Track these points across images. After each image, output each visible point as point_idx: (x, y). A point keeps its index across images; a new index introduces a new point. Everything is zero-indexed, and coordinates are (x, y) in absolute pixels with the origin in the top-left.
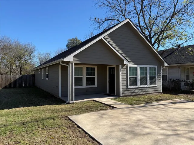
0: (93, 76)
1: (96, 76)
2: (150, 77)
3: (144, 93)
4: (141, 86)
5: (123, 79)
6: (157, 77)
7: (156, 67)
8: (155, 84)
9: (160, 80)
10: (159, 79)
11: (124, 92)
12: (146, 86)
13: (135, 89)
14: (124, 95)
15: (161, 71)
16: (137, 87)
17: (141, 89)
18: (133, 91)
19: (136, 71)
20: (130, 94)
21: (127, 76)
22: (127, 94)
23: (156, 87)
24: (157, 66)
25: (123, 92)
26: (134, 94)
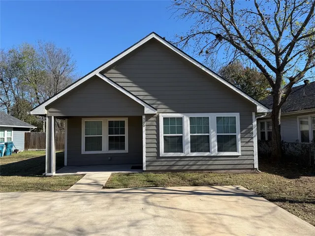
0: (121, 134)
1: (126, 135)
2: (218, 136)
3: (203, 167)
4: (194, 154)
5: (150, 141)
6: (239, 137)
7: (237, 115)
8: (236, 151)
9: (249, 142)
10: (247, 140)
11: (150, 163)
12: (207, 154)
13: (177, 159)
14: (150, 168)
15: (255, 123)
16: (182, 155)
17: (192, 159)
18: (172, 163)
19: (182, 124)
20: (165, 168)
21: (158, 135)
22: (158, 168)
23: (238, 156)
24: (239, 113)
25: (148, 163)
26: (175, 168)
